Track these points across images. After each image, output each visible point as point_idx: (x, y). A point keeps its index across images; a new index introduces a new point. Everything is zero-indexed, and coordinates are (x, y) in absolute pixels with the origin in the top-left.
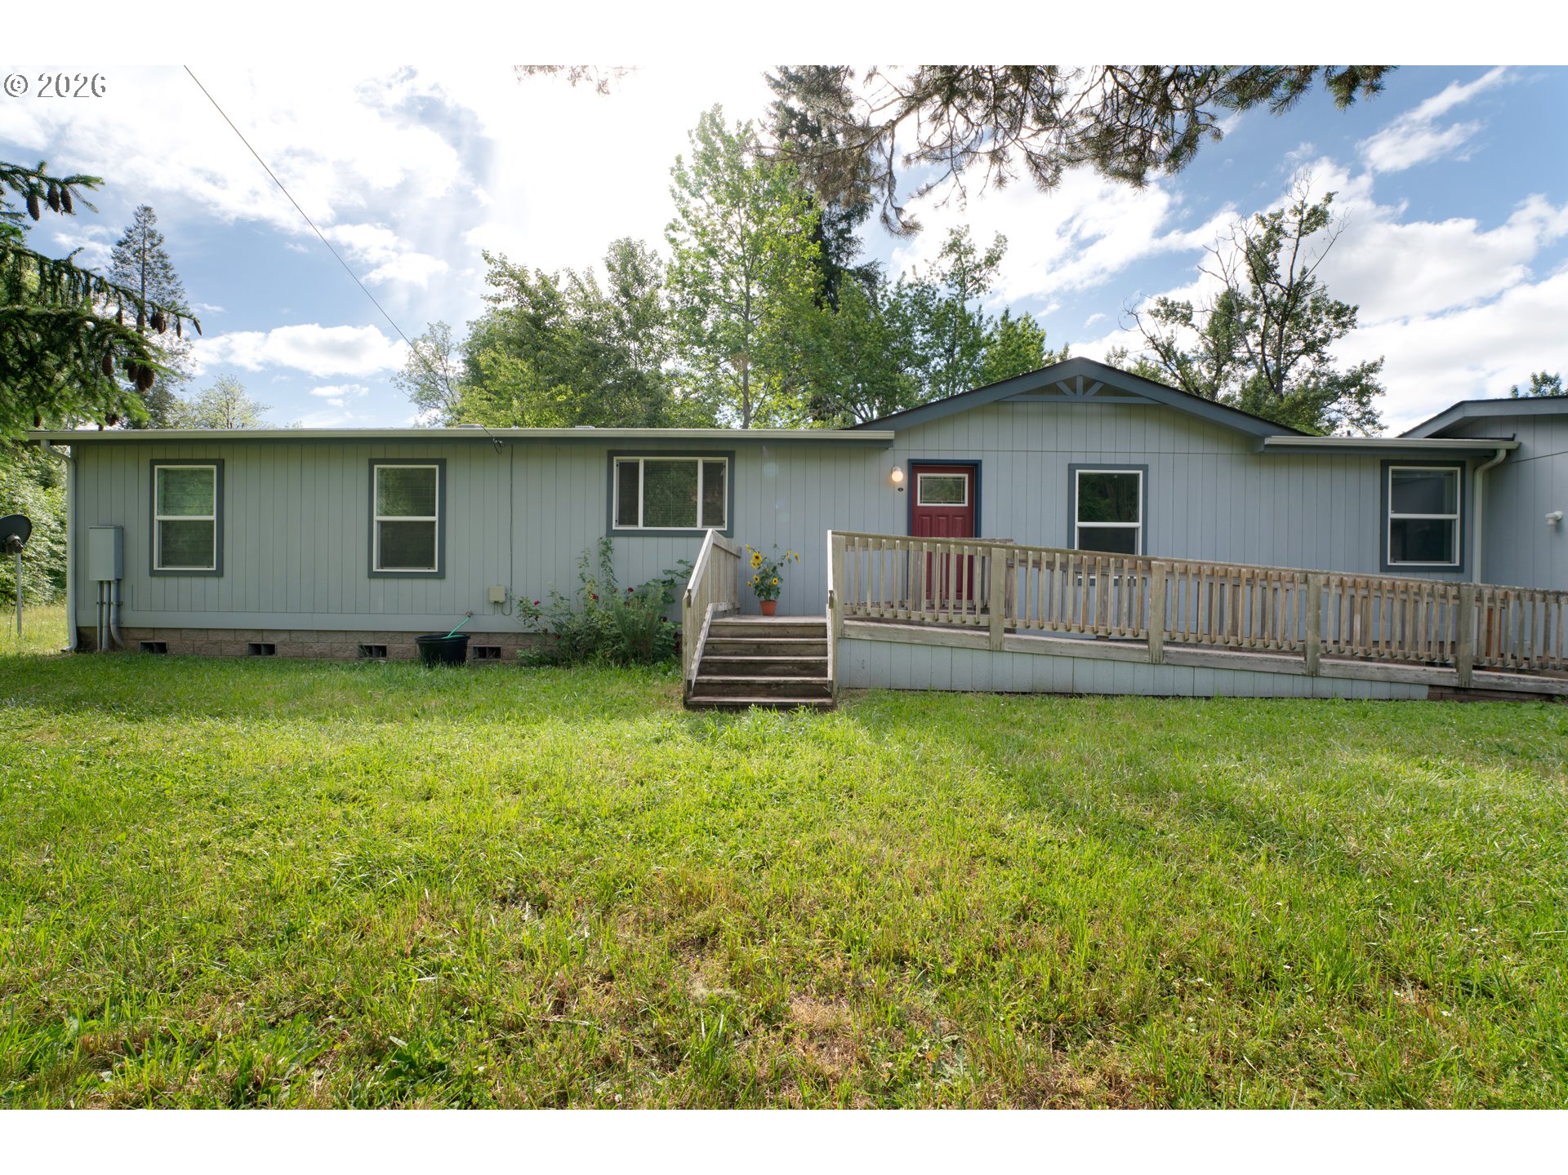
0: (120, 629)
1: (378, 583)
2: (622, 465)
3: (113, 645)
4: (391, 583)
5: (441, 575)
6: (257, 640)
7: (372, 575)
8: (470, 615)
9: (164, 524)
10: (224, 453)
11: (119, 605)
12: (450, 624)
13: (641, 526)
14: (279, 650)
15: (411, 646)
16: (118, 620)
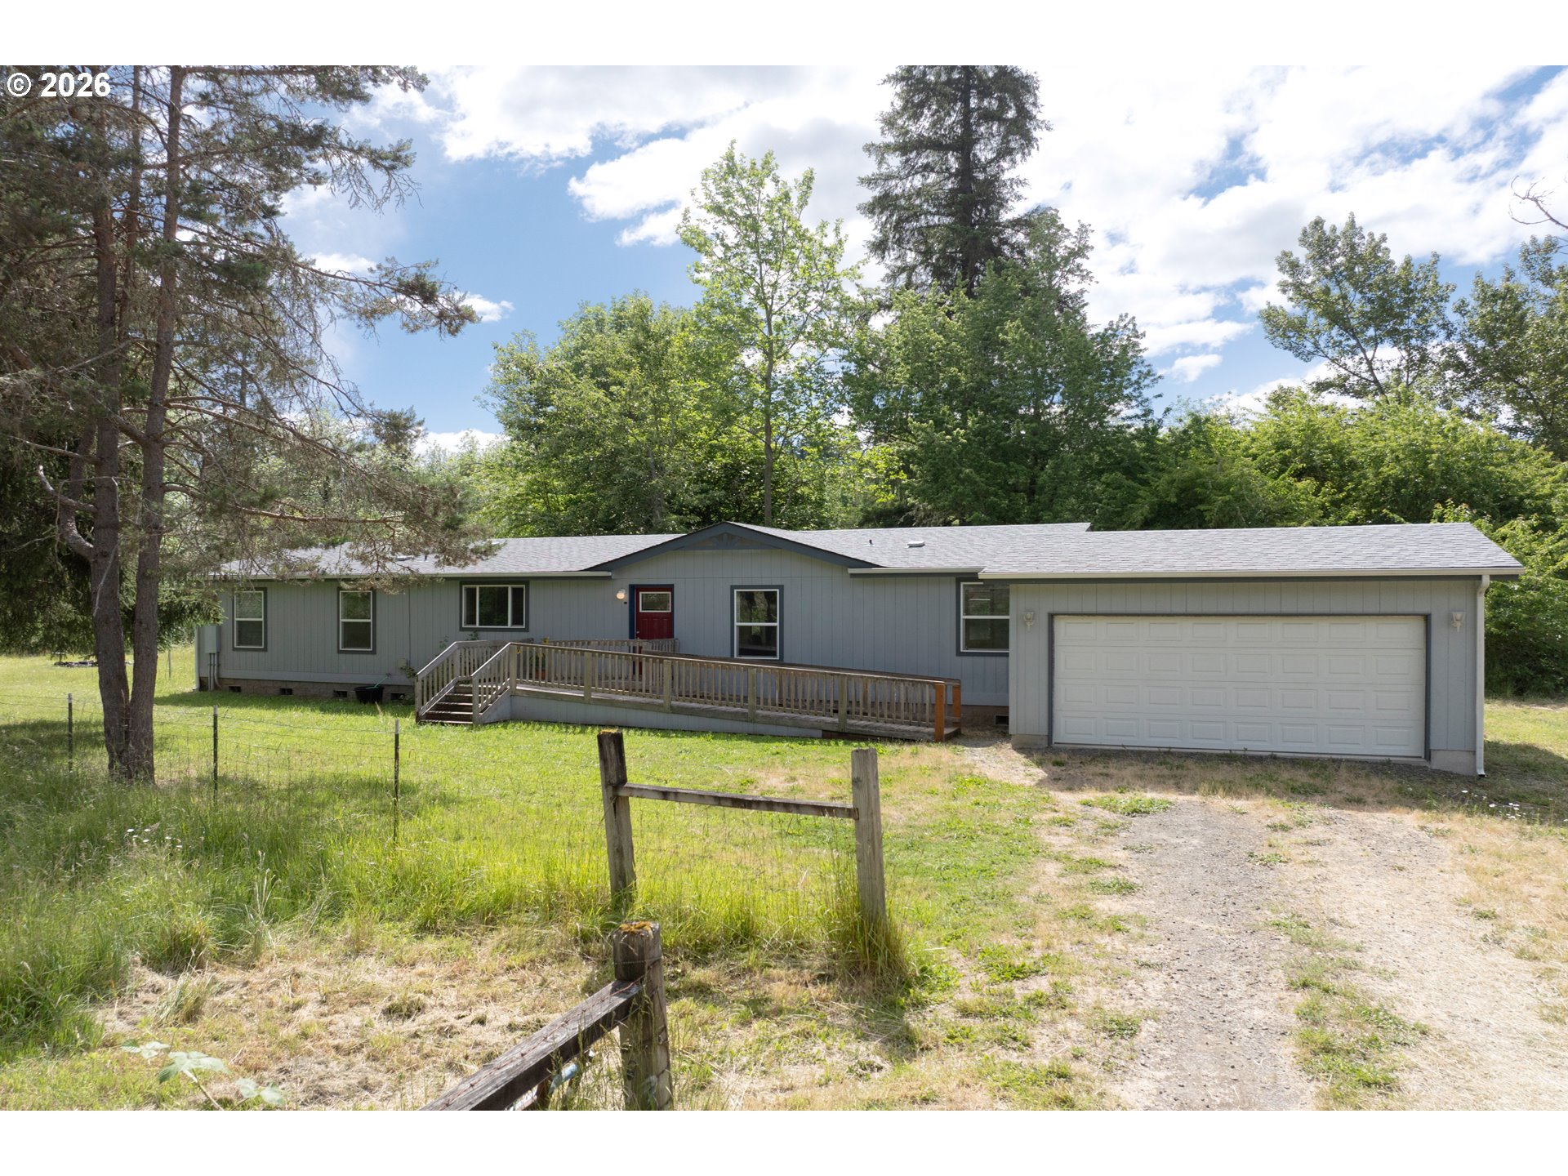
0: (219, 678)
1: (342, 656)
2: (467, 589)
3: (216, 687)
4: (349, 656)
5: (374, 652)
6: (284, 687)
7: (340, 652)
8: (389, 675)
9: (239, 622)
10: (267, 585)
11: (219, 666)
12: (374, 679)
13: (477, 626)
14: (294, 692)
15: (352, 693)
16: (218, 674)
